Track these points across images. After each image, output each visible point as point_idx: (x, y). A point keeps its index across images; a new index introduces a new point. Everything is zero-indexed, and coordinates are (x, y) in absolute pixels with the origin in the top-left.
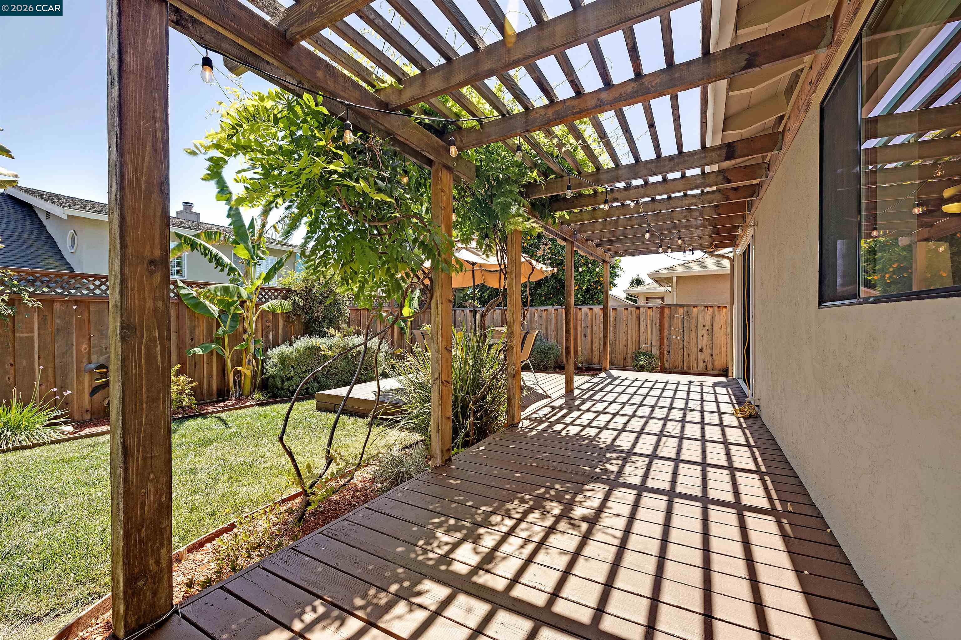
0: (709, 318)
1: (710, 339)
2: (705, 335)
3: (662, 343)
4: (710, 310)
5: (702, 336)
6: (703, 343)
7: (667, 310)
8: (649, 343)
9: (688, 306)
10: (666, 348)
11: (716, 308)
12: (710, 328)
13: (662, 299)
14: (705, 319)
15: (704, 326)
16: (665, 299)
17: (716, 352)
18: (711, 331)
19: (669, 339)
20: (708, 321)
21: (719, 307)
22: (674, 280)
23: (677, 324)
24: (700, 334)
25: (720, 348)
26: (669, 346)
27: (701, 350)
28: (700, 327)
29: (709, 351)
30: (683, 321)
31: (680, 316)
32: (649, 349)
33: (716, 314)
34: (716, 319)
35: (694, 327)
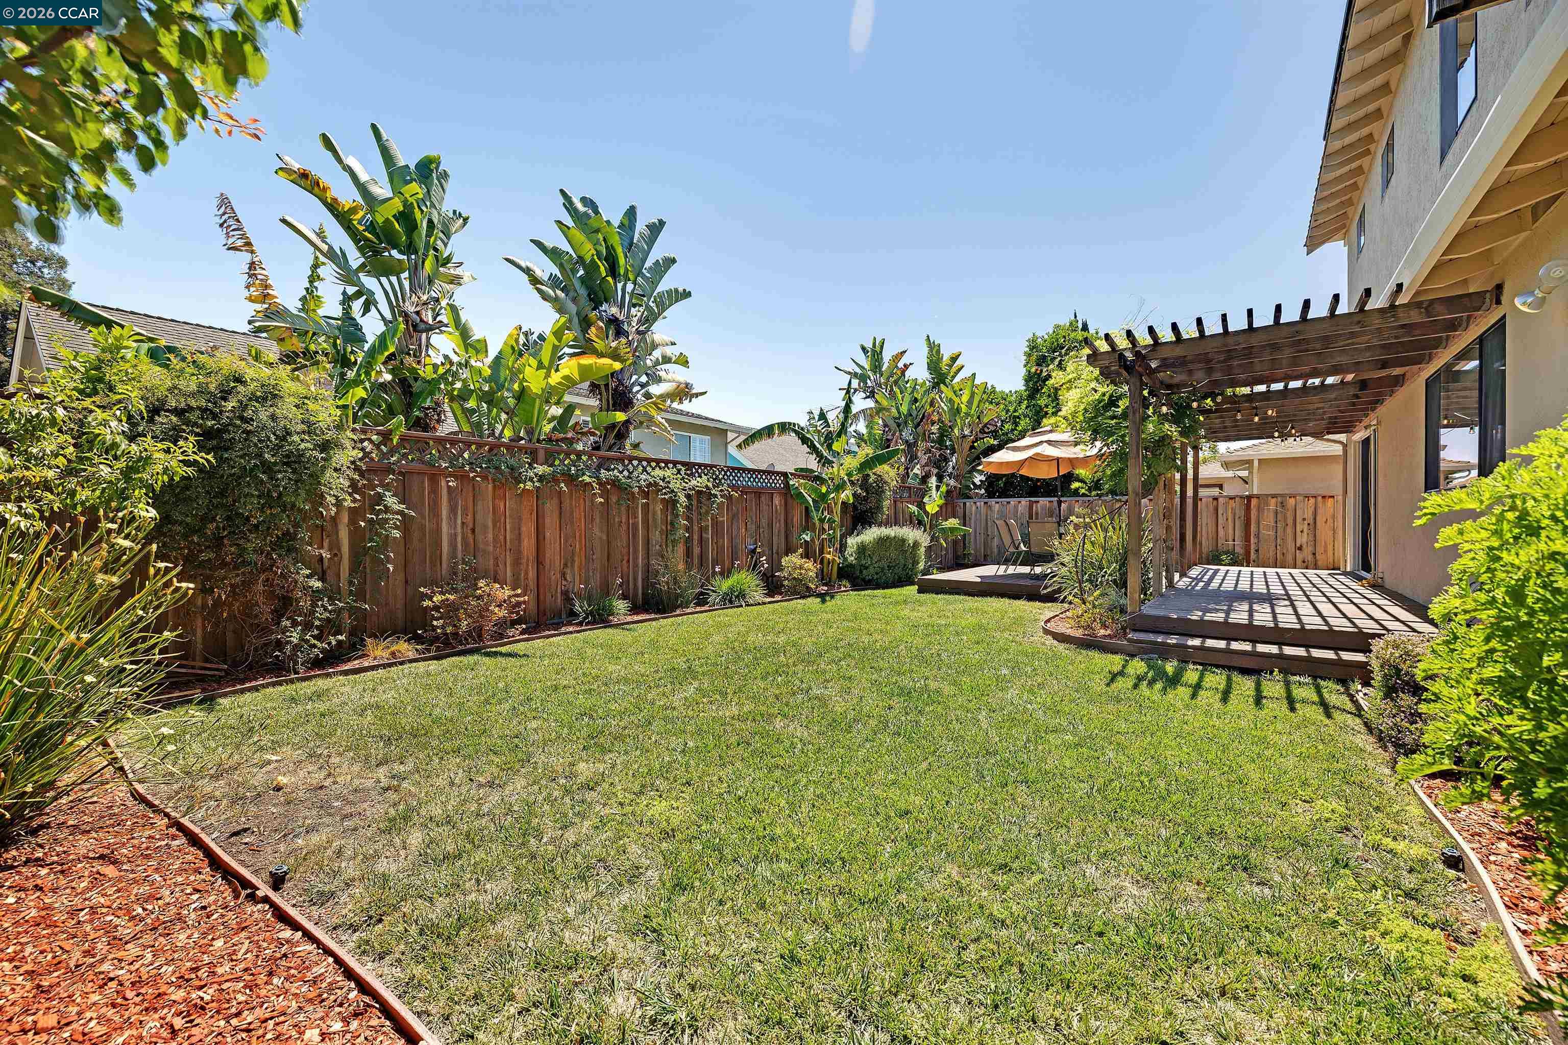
0: (1311, 510)
1: (1311, 536)
2: (1305, 530)
3: (1247, 538)
4: (1312, 501)
5: (1302, 532)
6: (1303, 539)
7: (1254, 502)
8: (1231, 539)
9: (1282, 495)
10: (1253, 547)
11: (1320, 498)
12: (1311, 522)
13: (1221, 487)
14: (1306, 510)
15: (1304, 519)
17: (1320, 550)
18: (1314, 526)
19: (1257, 536)
20: (1309, 514)
21: (1324, 497)
22: (1256, 463)
23: (1268, 519)
24: (1298, 530)
25: (1326, 546)
26: (1257, 544)
27: (1300, 548)
28: (1299, 520)
29: (1311, 549)
30: (1276, 513)
31: (1272, 507)
32: (1231, 548)
33: (1320, 505)
34: (1320, 511)
35: (1290, 521)
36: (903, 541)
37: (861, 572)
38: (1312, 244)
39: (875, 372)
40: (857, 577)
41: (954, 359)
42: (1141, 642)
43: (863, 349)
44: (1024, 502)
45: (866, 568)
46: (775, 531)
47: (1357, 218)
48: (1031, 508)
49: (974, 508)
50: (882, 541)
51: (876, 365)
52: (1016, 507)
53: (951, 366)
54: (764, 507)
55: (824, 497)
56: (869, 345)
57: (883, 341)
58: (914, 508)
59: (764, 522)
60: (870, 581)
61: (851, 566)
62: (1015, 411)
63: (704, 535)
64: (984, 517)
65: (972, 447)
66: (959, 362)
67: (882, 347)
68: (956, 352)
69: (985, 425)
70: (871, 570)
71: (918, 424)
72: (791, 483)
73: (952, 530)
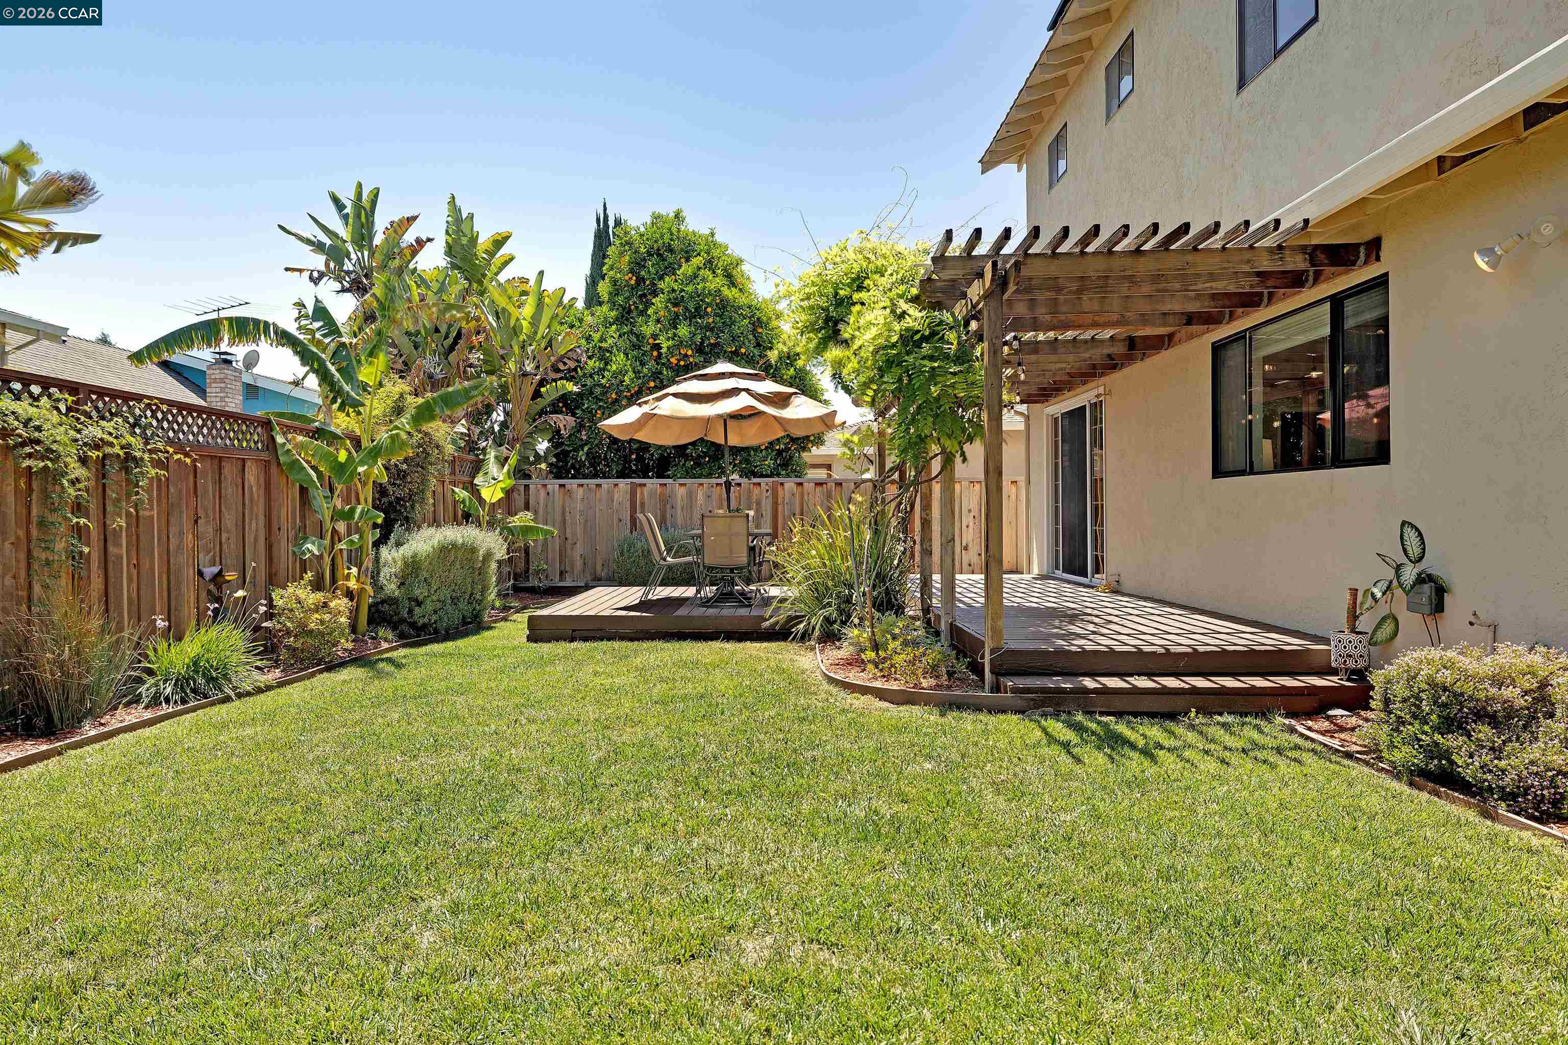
2: (971, 524)
5: (967, 527)
13: (829, 467)
14: (971, 499)
15: (970, 511)
16: (834, 467)
24: (964, 524)
27: (966, 548)
28: (964, 511)
31: (937, 495)
35: (956, 513)
36: (473, 550)
37: (411, 611)
38: (988, 162)
39: (361, 248)
40: (403, 621)
41: (499, 242)
42: (1028, 690)
43: (336, 200)
44: (624, 484)
45: (419, 604)
46: (249, 539)
47: (1049, 139)
48: (633, 494)
49: (543, 493)
50: (446, 550)
51: (363, 235)
52: (610, 493)
53: (492, 254)
54: (230, 490)
55: (340, 469)
56: (347, 196)
57: (376, 194)
58: (462, 494)
59: (230, 520)
60: (425, 626)
61: (391, 601)
62: (602, 340)
63: (111, 549)
64: (558, 509)
65: (537, 395)
66: (505, 250)
67: (374, 203)
68: (503, 229)
69: (561, 359)
70: (429, 606)
71: (452, 348)
72: (280, 439)
73: (526, 530)
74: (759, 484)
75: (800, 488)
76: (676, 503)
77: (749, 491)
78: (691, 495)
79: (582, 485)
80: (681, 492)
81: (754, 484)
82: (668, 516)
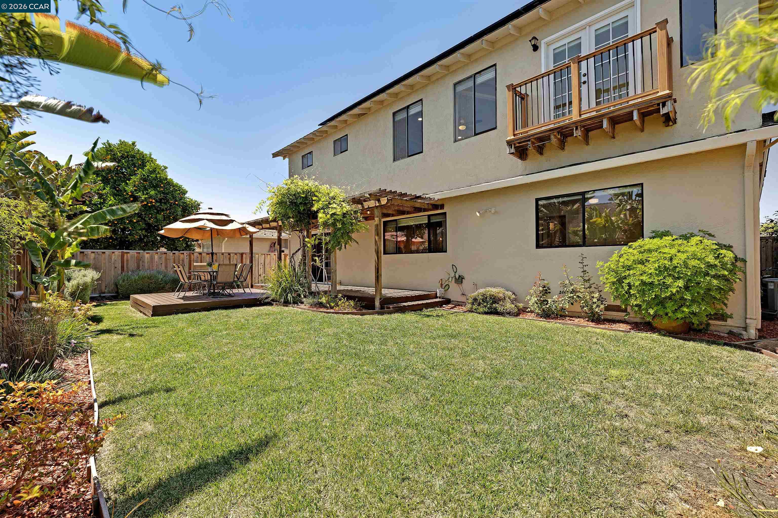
42: (395, 307)
52: (110, 256)
74: (183, 253)
75: (200, 255)
76: (145, 260)
77: (179, 256)
78: (152, 258)
79: (94, 252)
80: (147, 256)
81: (181, 253)
82: (141, 265)
